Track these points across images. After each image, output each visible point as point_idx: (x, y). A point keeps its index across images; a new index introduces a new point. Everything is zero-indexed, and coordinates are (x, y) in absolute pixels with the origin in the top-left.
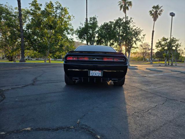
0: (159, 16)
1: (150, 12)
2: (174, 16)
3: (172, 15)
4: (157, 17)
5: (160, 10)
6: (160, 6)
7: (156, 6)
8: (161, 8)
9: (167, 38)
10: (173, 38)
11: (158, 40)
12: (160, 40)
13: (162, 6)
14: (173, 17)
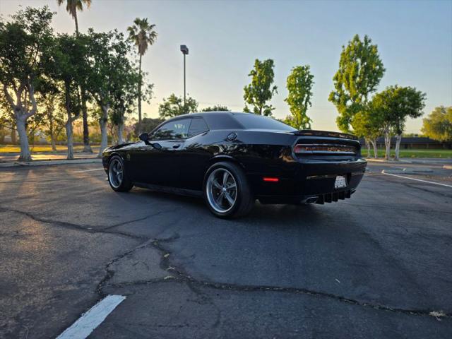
0: (149, 44)
1: (129, 31)
2: (187, 53)
3: (185, 50)
4: (146, 46)
5: (151, 32)
6: (150, 23)
7: (141, 19)
8: (153, 29)
9: (179, 98)
10: (190, 98)
11: (164, 100)
12: (167, 101)
13: (154, 25)
14: (186, 55)
